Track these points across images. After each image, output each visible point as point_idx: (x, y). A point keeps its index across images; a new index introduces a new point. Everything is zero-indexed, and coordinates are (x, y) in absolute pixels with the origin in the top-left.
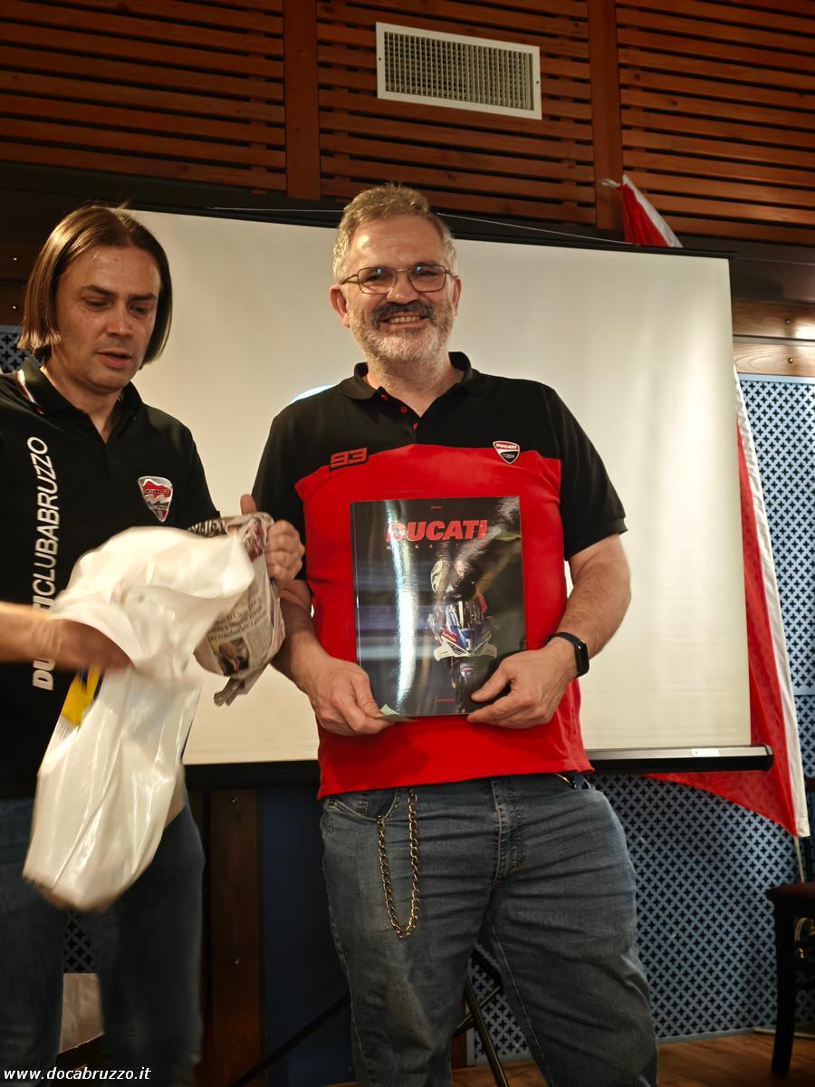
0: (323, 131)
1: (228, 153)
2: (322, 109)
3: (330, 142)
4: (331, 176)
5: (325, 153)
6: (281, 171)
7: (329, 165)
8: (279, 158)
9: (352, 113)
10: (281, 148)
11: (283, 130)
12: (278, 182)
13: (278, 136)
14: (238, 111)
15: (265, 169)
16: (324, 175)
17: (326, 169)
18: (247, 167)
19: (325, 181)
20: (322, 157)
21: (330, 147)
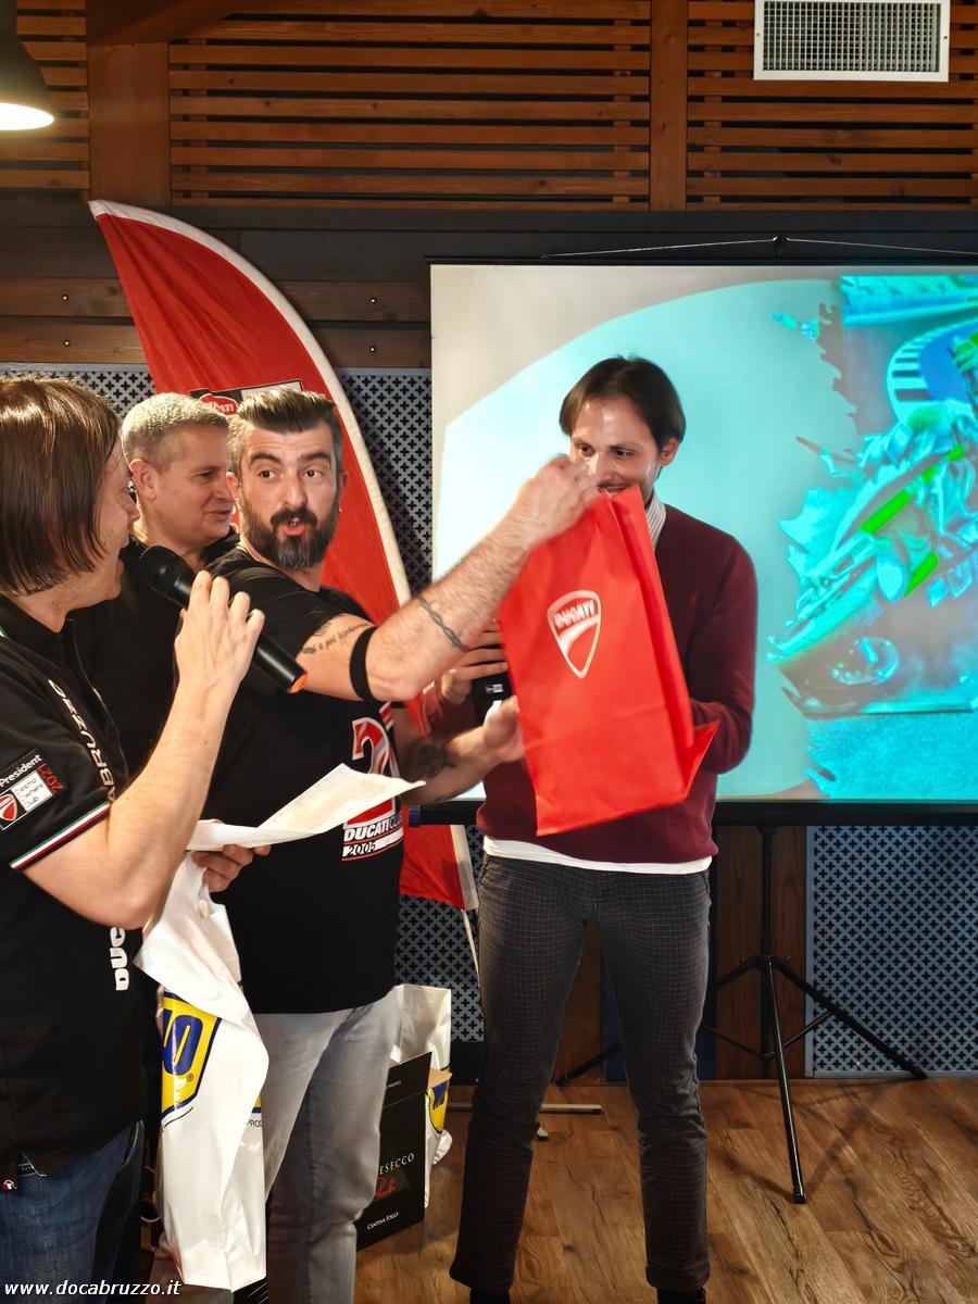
0: (691, 124)
1: (586, 160)
2: (691, 99)
3: (698, 136)
4: (699, 174)
5: (693, 148)
6: (646, 173)
7: (697, 161)
8: (642, 160)
9: (726, 99)
10: (647, 148)
11: (647, 129)
12: (640, 186)
13: (642, 136)
14: (600, 113)
15: (628, 173)
16: (691, 174)
17: (693, 167)
18: (609, 173)
19: (690, 179)
20: (689, 153)
21: (699, 142)
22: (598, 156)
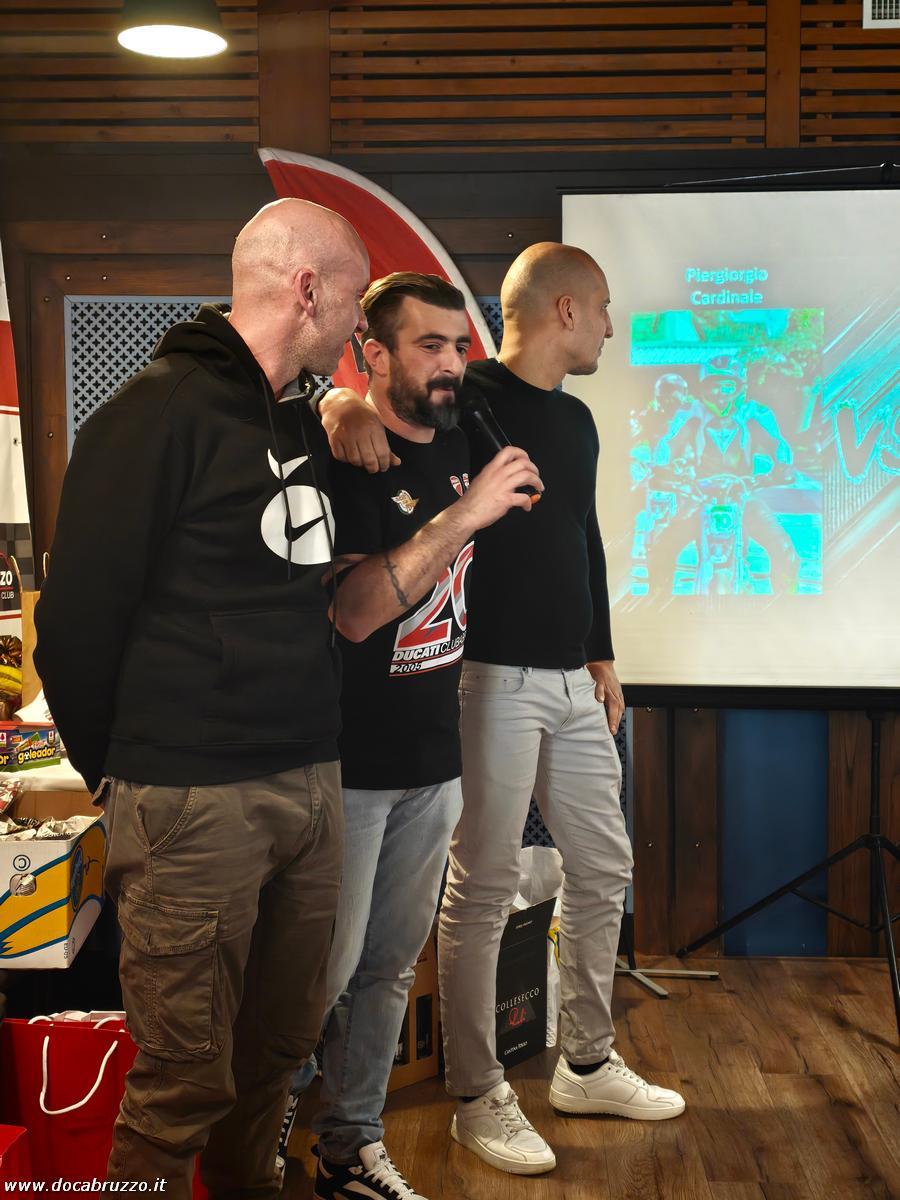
0: (804, 71)
1: (707, 106)
2: (804, 48)
3: (810, 81)
4: (811, 116)
5: (807, 92)
6: (762, 116)
7: (809, 104)
8: (758, 104)
9: (837, 47)
10: (762, 94)
11: (763, 76)
12: (757, 128)
13: (757, 82)
14: (720, 62)
15: (745, 117)
16: (804, 116)
17: (805, 109)
18: (728, 117)
19: (804, 121)
20: (802, 98)
21: (812, 86)
22: (719, 101)
